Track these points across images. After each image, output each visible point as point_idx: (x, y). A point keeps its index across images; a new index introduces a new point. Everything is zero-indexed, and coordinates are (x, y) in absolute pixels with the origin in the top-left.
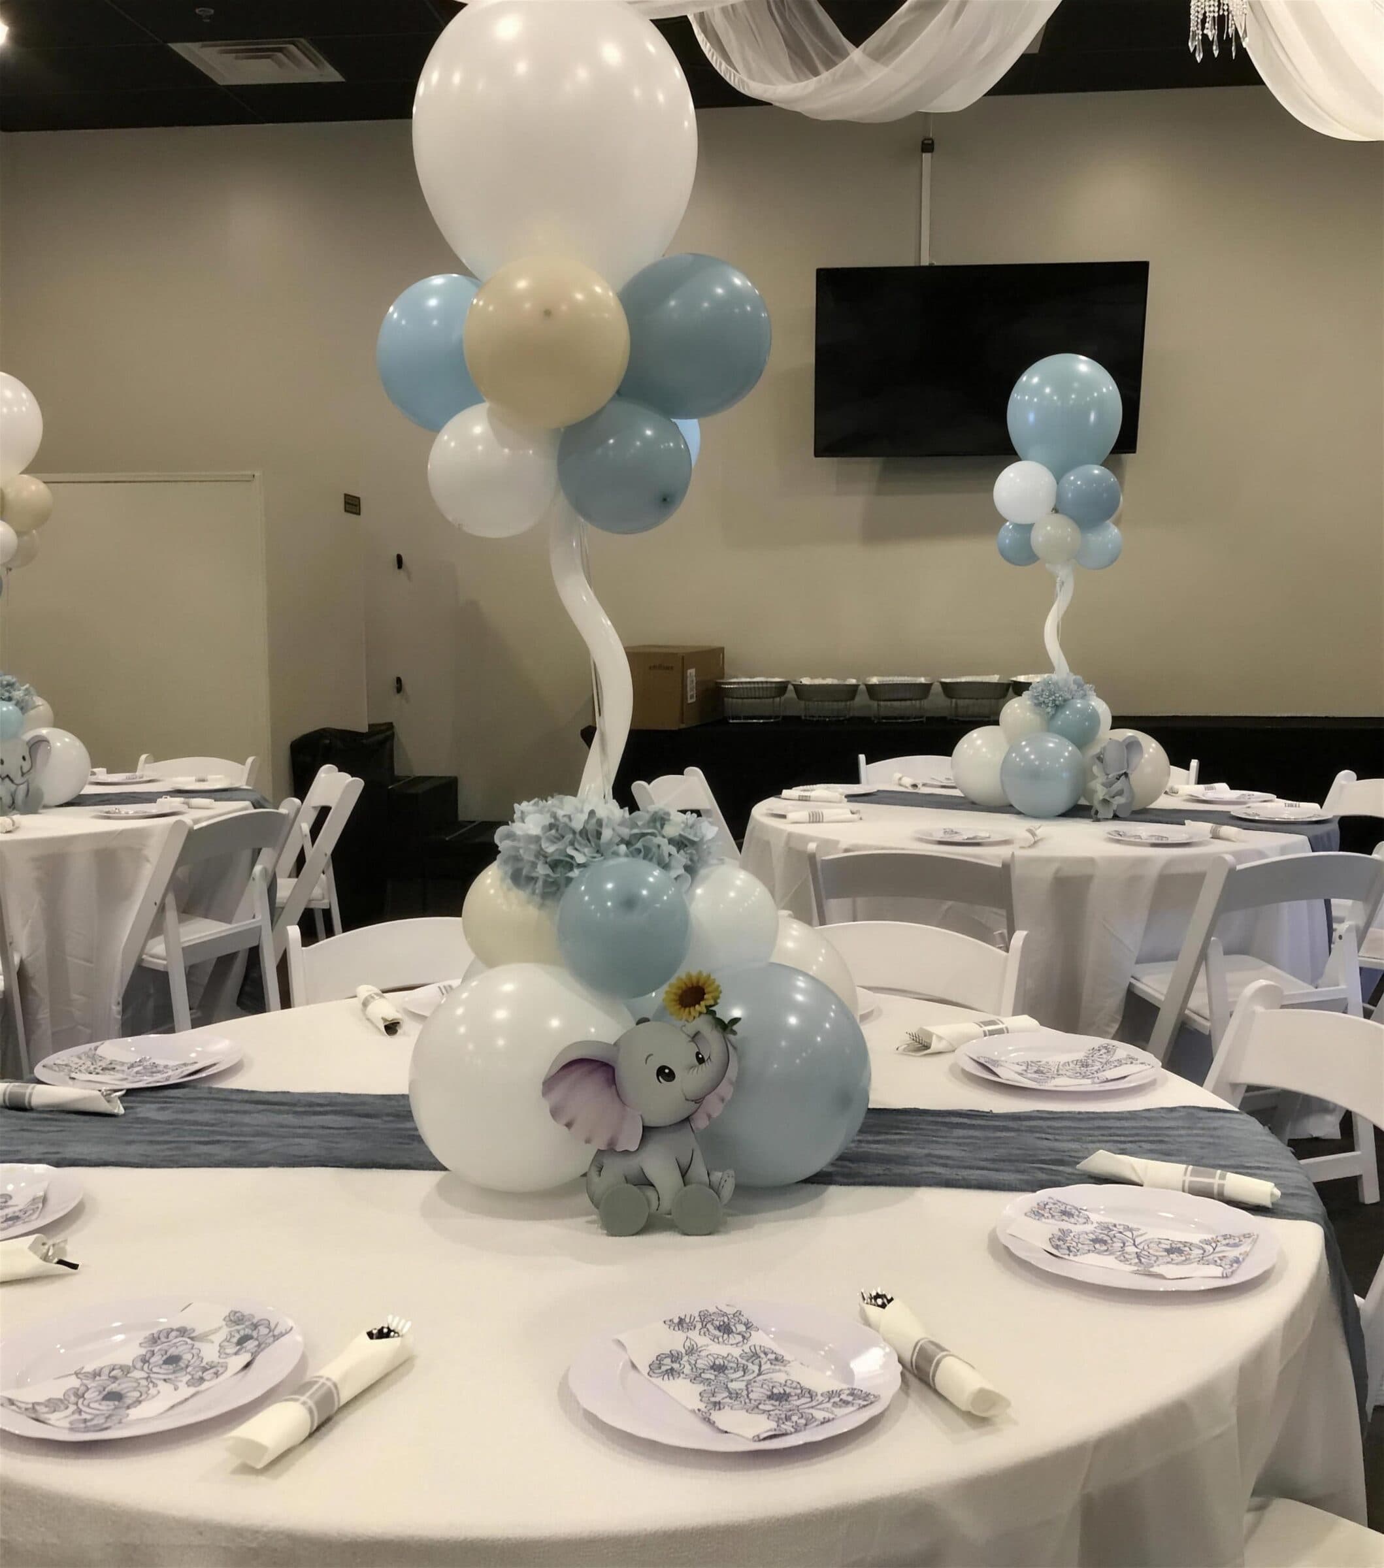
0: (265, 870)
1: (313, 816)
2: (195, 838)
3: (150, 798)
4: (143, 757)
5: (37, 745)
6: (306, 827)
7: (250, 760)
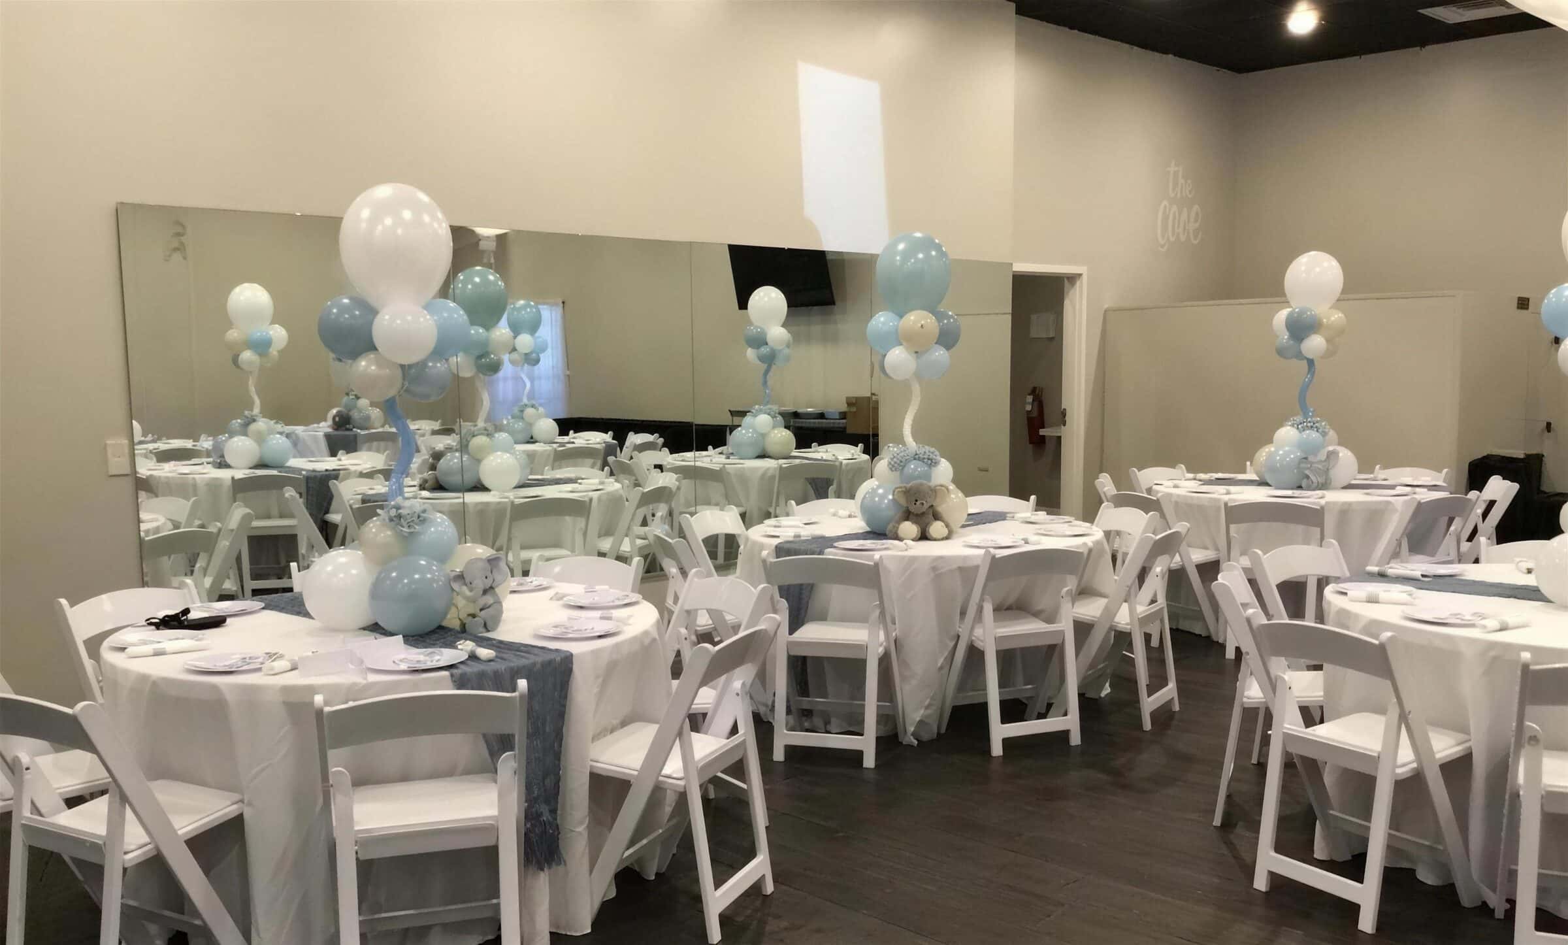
0: (1456, 529)
1: (1484, 506)
2: (1420, 507)
3: (1393, 487)
4: (1378, 467)
5: (1332, 455)
6: (1480, 511)
7: (1445, 470)
